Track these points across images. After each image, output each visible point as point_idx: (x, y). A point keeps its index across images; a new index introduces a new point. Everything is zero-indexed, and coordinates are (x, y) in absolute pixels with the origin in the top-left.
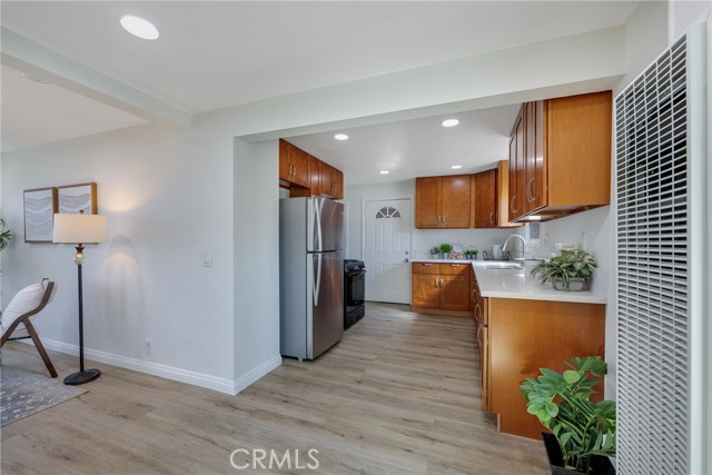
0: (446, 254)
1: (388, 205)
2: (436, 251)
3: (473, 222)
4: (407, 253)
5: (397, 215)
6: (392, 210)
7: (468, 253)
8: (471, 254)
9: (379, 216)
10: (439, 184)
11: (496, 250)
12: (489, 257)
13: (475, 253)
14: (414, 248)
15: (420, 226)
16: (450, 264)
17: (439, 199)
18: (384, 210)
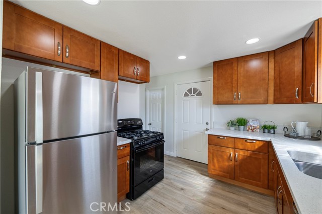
0: (242, 128)
1: (193, 86)
2: (232, 124)
3: (271, 98)
4: (207, 124)
5: (200, 94)
6: (195, 90)
7: (265, 127)
8: (269, 129)
9: (186, 95)
10: (235, 65)
11: (301, 128)
12: (291, 134)
13: (273, 128)
14: (213, 120)
15: (217, 102)
16: (246, 140)
17: (235, 78)
18: (190, 91)
